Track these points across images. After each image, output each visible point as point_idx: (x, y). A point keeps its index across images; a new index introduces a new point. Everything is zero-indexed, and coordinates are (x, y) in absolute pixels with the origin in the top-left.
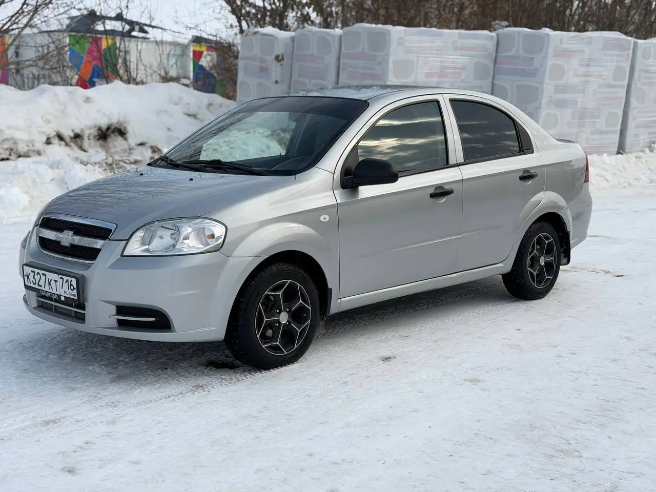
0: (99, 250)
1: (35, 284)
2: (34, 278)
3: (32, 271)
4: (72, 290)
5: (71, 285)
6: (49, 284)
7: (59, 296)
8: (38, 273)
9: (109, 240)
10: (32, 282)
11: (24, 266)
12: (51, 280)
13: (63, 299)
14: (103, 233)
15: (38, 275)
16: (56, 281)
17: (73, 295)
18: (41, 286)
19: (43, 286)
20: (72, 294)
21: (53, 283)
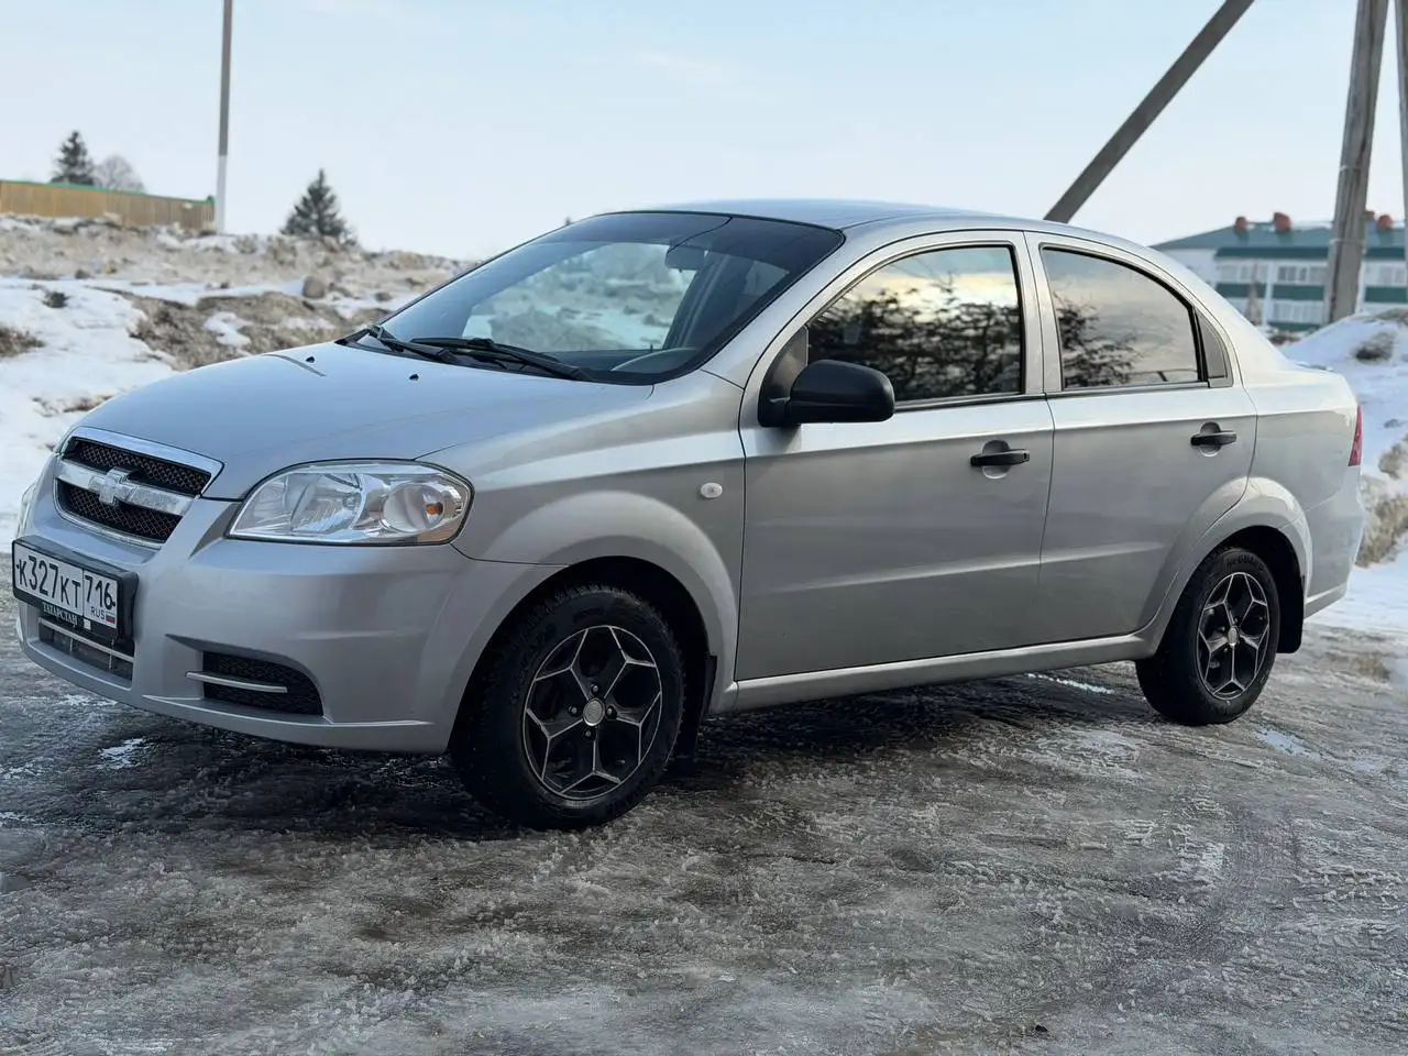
0: (177, 519)
1: (34, 587)
2: (34, 574)
3: (31, 558)
4: (109, 608)
5: (107, 595)
6: (63, 589)
7: (81, 618)
8: (42, 563)
9: (202, 497)
10: (28, 582)
11: (16, 545)
12: (67, 580)
13: (87, 625)
14: (190, 481)
15: (43, 567)
16: (77, 584)
17: (109, 619)
18: (46, 593)
19: (50, 593)
20: (107, 616)
21: (70, 588)
